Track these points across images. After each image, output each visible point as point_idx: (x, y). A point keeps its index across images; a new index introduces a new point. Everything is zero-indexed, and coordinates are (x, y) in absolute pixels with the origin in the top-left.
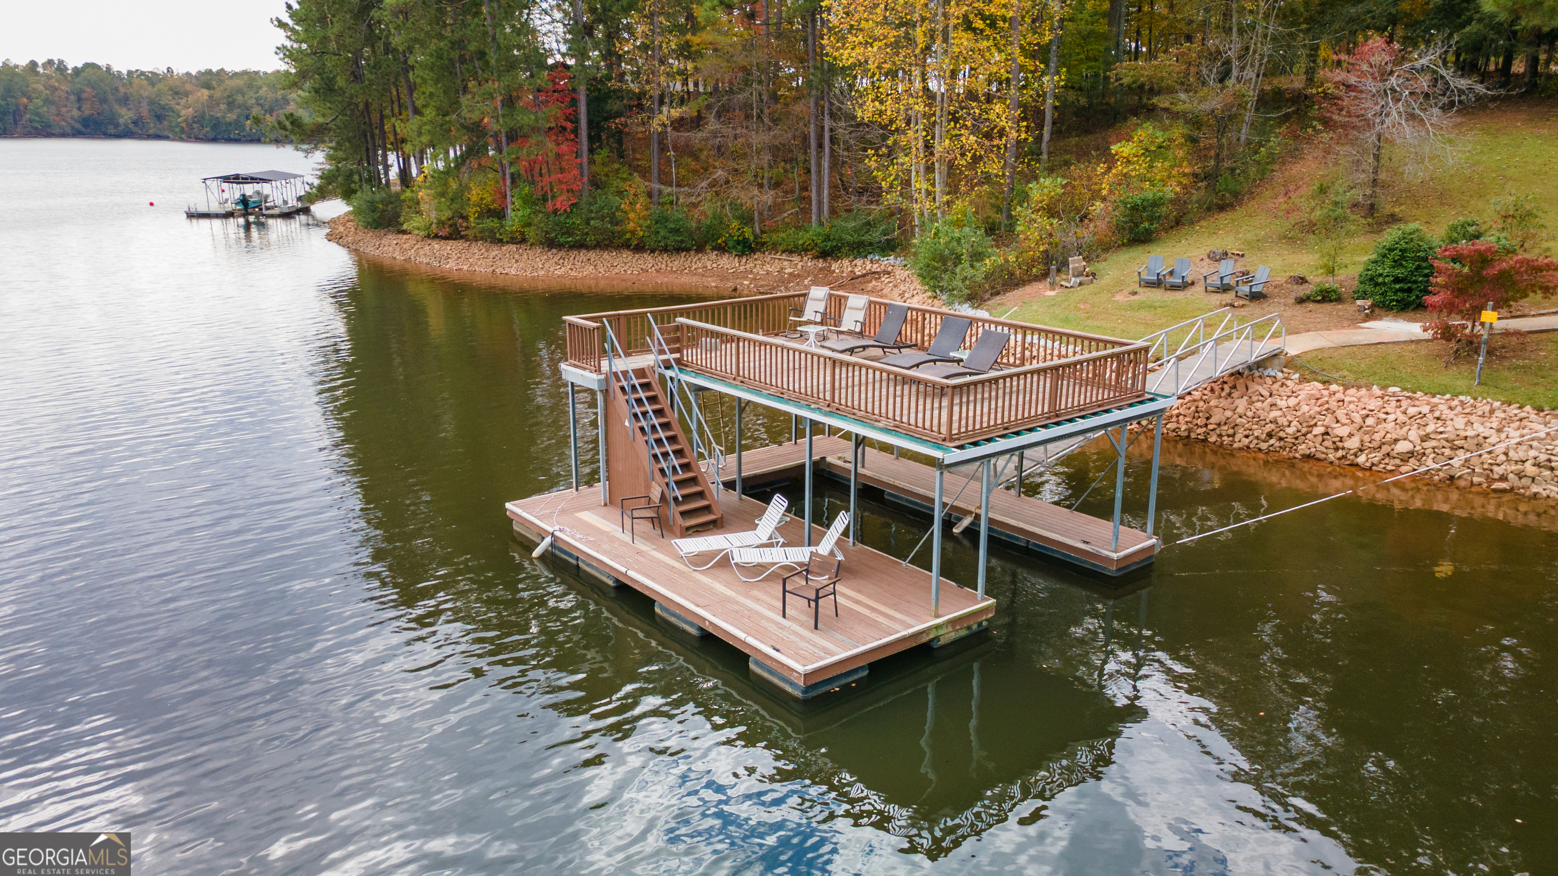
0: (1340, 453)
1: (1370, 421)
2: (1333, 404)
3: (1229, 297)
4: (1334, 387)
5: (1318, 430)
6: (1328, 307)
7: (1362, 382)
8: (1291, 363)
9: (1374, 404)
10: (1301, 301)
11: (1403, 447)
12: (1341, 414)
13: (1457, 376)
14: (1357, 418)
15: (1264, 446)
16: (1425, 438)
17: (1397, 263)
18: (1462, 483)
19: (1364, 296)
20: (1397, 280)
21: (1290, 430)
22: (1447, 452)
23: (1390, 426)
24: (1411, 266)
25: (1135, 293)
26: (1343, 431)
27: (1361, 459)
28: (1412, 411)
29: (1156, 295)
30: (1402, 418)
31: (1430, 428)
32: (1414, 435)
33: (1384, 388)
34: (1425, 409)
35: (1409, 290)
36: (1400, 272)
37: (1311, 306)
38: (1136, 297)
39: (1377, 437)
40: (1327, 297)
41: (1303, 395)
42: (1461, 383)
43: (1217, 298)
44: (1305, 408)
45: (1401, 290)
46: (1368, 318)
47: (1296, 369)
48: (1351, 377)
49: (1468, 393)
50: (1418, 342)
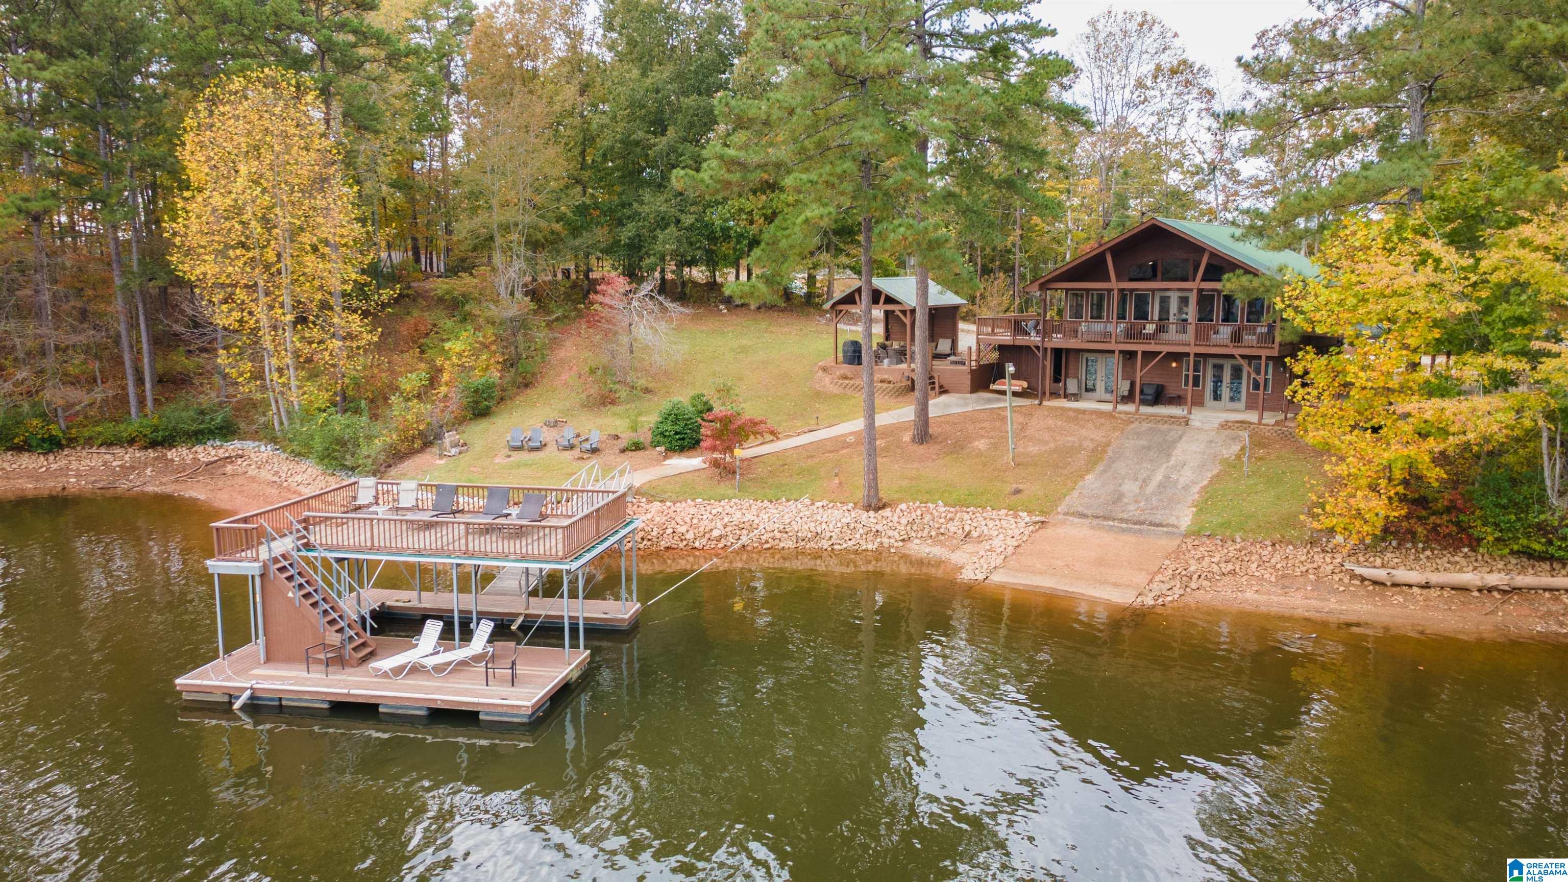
0: (685, 543)
1: (695, 521)
2: (673, 515)
3: (576, 453)
4: (668, 504)
5: (669, 531)
6: (640, 454)
7: (681, 498)
8: (638, 492)
9: (693, 511)
10: (623, 451)
11: (716, 533)
12: (678, 519)
13: (724, 488)
14: (688, 520)
15: (641, 546)
16: (725, 526)
17: (674, 423)
18: (749, 548)
19: (659, 444)
20: (677, 433)
21: (654, 533)
22: (738, 532)
23: (706, 522)
24: (682, 424)
25: (509, 456)
26: (683, 529)
27: (697, 544)
28: (714, 512)
29: (524, 456)
30: (711, 517)
31: (726, 520)
32: (719, 525)
33: (693, 500)
34: (720, 510)
35: (683, 439)
36: (676, 428)
37: (630, 454)
38: (511, 459)
39: (701, 529)
40: (637, 447)
41: (653, 511)
42: (730, 492)
43: (568, 455)
44: (658, 519)
45: (680, 439)
46: (666, 458)
47: (643, 495)
48: (674, 496)
49: (735, 497)
50: (699, 470)
